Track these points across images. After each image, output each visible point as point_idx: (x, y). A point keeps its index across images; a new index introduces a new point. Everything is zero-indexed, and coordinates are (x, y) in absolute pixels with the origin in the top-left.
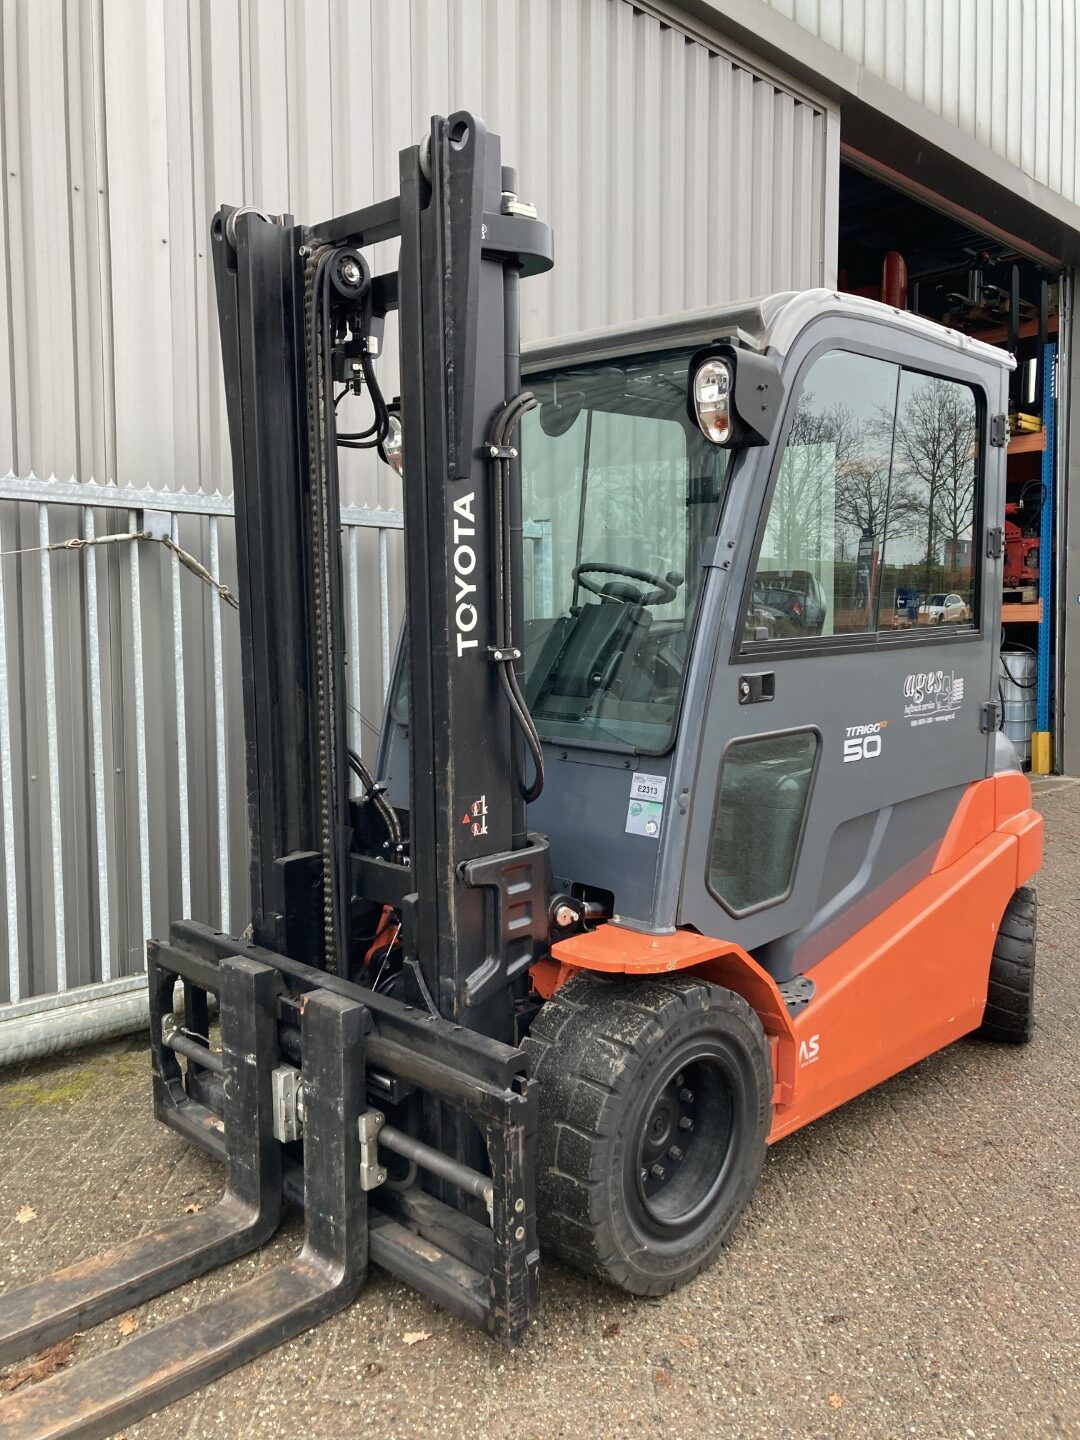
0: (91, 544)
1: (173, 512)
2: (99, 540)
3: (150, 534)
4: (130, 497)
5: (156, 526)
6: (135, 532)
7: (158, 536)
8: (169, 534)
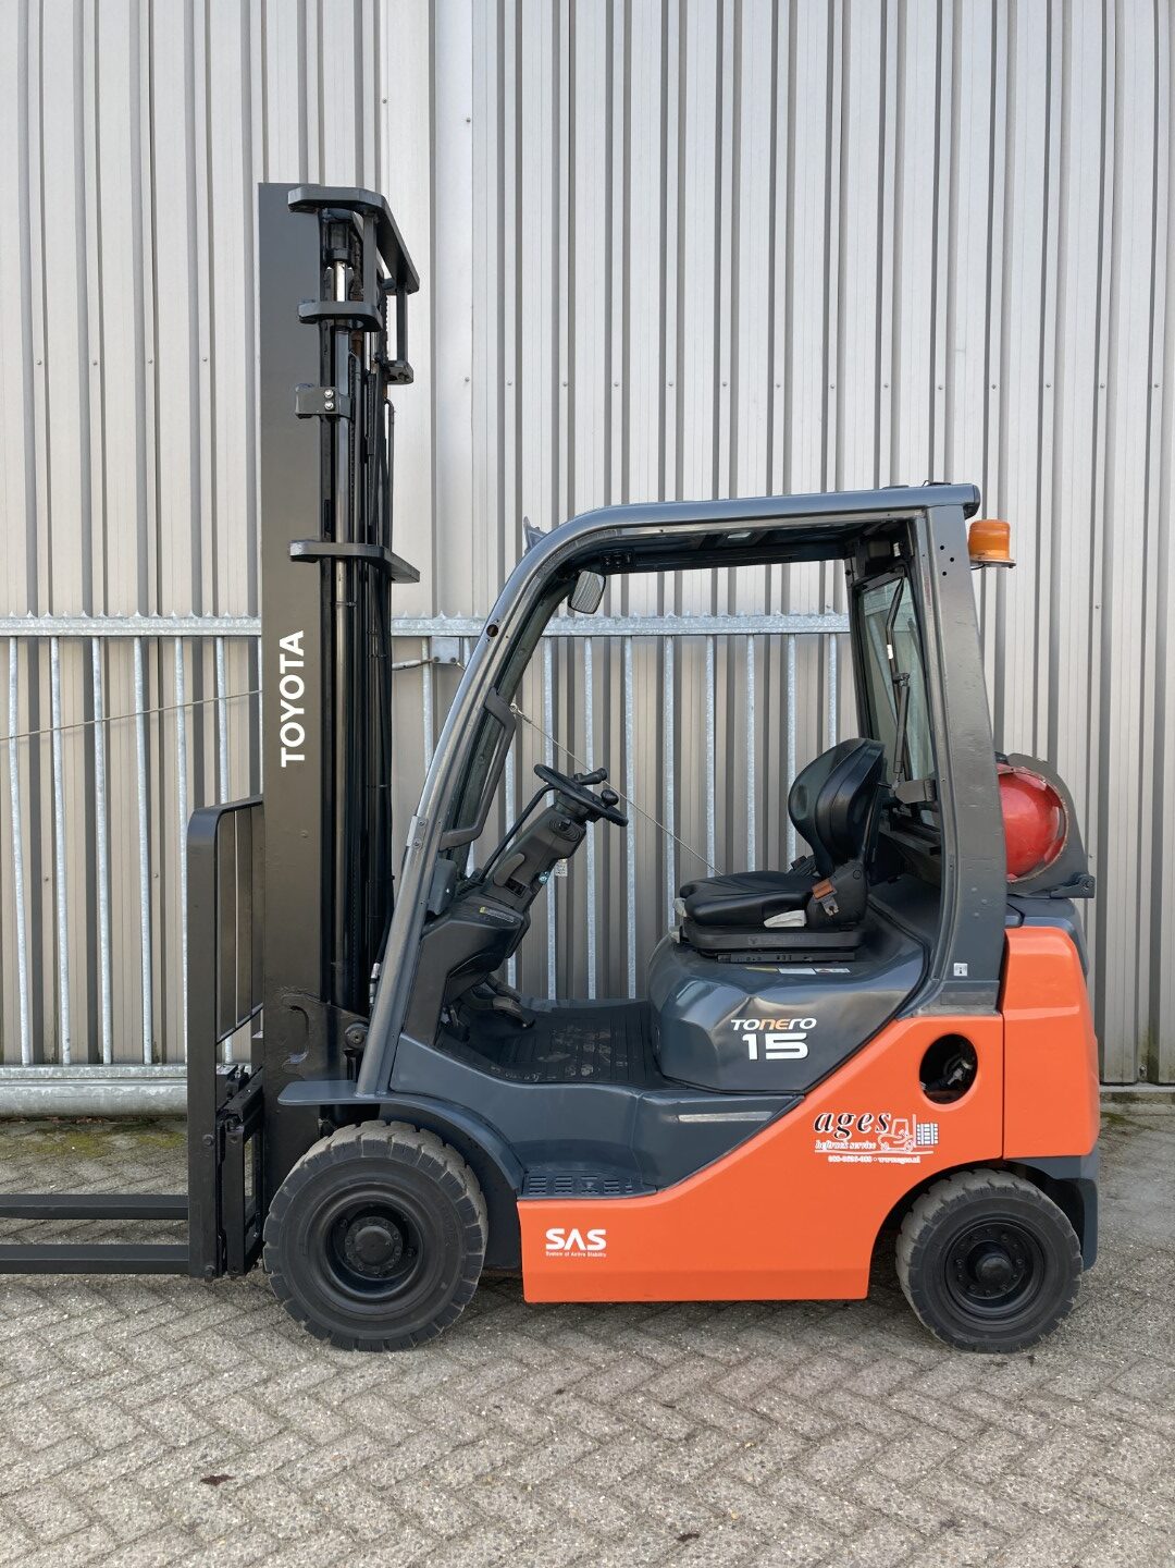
1: (462, 638)
3: (437, 660)
4: (419, 627)
5: (445, 652)
6: (425, 658)
7: (445, 659)
8: (457, 657)
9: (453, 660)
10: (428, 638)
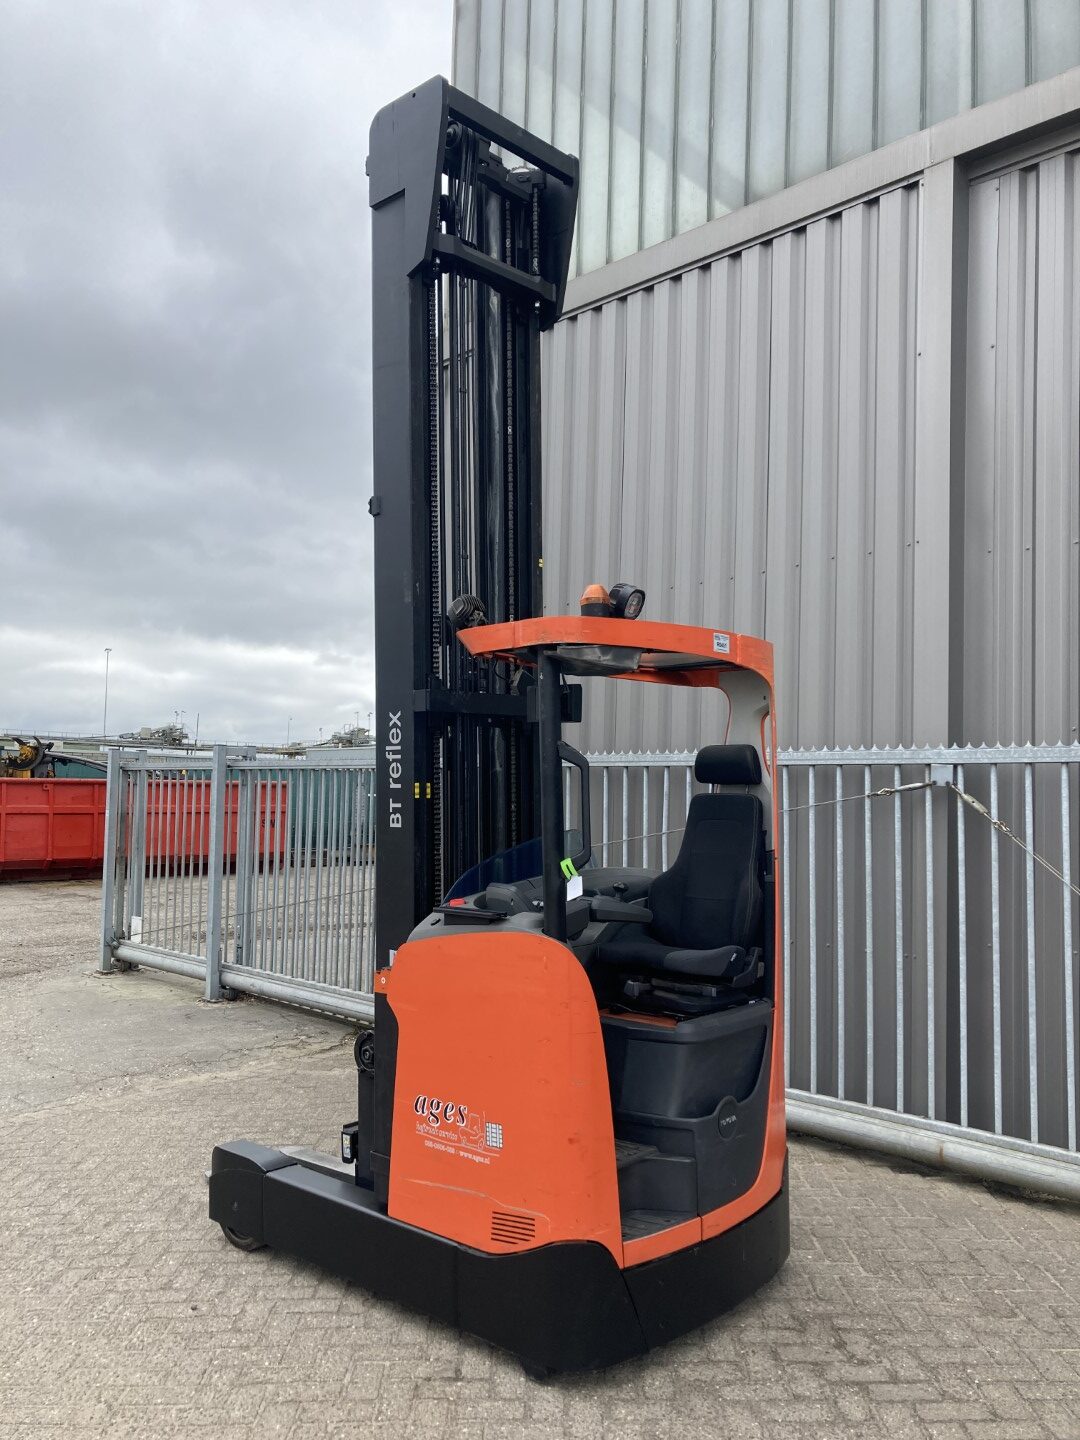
0: (897, 791)
1: (955, 766)
2: (902, 787)
3: (935, 783)
4: (921, 756)
5: (942, 777)
6: (927, 781)
7: (941, 783)
8: (951, 781)
9: (948, 783)
10: (929, 765)
